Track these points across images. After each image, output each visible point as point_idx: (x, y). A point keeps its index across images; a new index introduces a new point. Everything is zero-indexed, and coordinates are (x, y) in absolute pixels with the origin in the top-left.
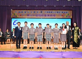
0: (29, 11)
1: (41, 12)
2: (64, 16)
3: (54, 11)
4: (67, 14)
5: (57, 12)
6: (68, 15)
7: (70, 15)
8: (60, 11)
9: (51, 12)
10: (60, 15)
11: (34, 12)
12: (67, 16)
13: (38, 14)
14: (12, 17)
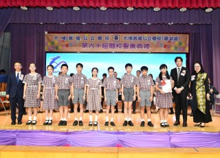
0: (86, 35)
1: (116, 38)
2: (169, 47)
3: (146, 35)
4: (177, 43)
5: (154, 38)
6: (180, 44)
7: (183, 44)
8: (160, 35)
9: (140, 38)
10: (161, 46)
11: (100, 38)
12: (176, 48)
13: (109, 42)
14: (46, 49)
